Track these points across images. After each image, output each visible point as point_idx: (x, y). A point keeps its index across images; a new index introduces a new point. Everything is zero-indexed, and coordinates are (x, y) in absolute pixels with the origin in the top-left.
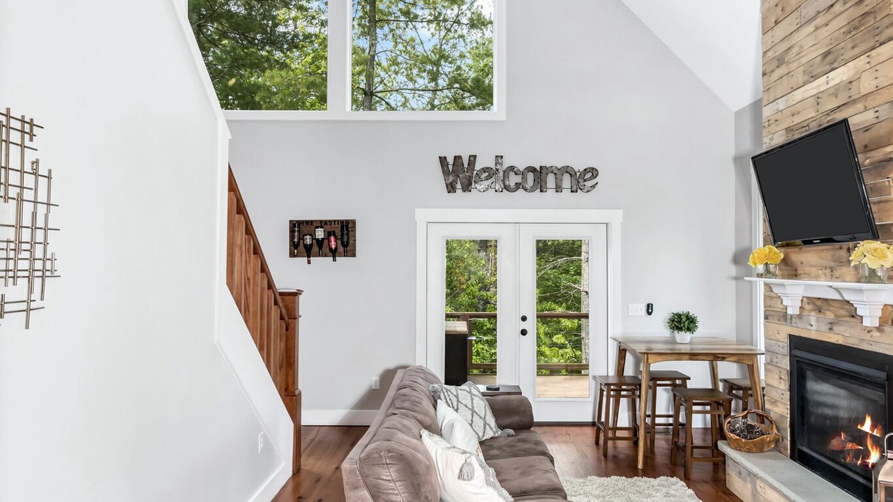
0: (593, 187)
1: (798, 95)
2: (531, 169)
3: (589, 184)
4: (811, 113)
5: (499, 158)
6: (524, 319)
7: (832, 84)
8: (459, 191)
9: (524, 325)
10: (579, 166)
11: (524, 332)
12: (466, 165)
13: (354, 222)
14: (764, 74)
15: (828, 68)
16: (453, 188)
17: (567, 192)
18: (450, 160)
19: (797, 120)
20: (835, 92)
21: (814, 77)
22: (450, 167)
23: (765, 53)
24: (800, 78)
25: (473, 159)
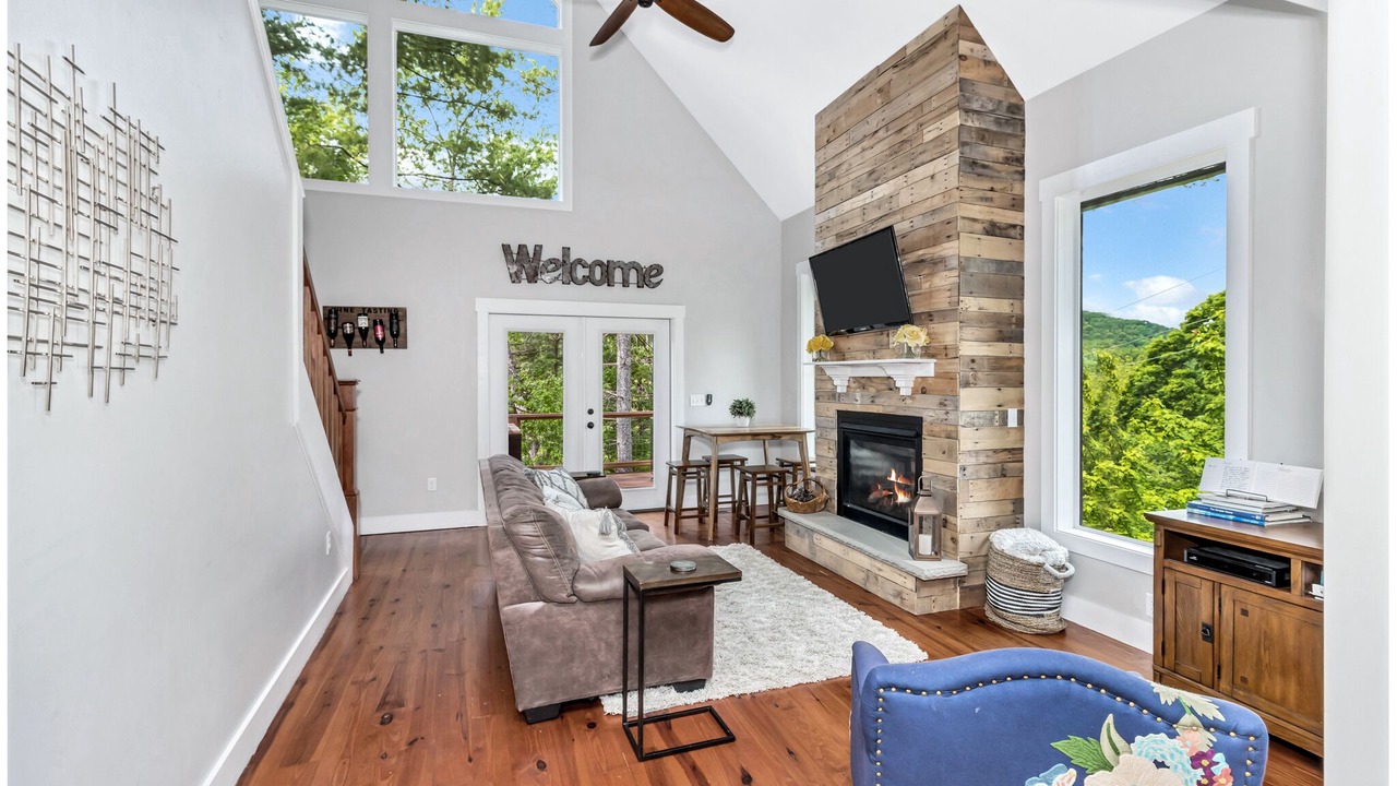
0: (659, 283)
1: (847, 206)
2: (599, 263)
3: (654, 280)
4: (858, 222)
5: (566, 251)
6: (591, 412)
7: (875, 198)
8: (524, 282)
9: (591, 418)
10: (645, 263)
11: (590, 426)
12: (531, 255)
13: (404, 310)
14: (817, 186)
15: (873, 184)
16: (518, 278)
17: (633, 287)
18: (515, 249)
19: (847, 227)
20: (879, 204)
21: (861, 191)
22: (515, 256)
23: (817, 168)
24: (848, 190)
25: (538, 249)
